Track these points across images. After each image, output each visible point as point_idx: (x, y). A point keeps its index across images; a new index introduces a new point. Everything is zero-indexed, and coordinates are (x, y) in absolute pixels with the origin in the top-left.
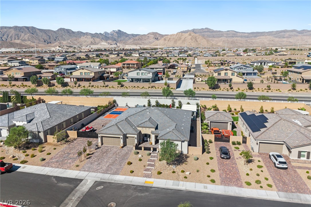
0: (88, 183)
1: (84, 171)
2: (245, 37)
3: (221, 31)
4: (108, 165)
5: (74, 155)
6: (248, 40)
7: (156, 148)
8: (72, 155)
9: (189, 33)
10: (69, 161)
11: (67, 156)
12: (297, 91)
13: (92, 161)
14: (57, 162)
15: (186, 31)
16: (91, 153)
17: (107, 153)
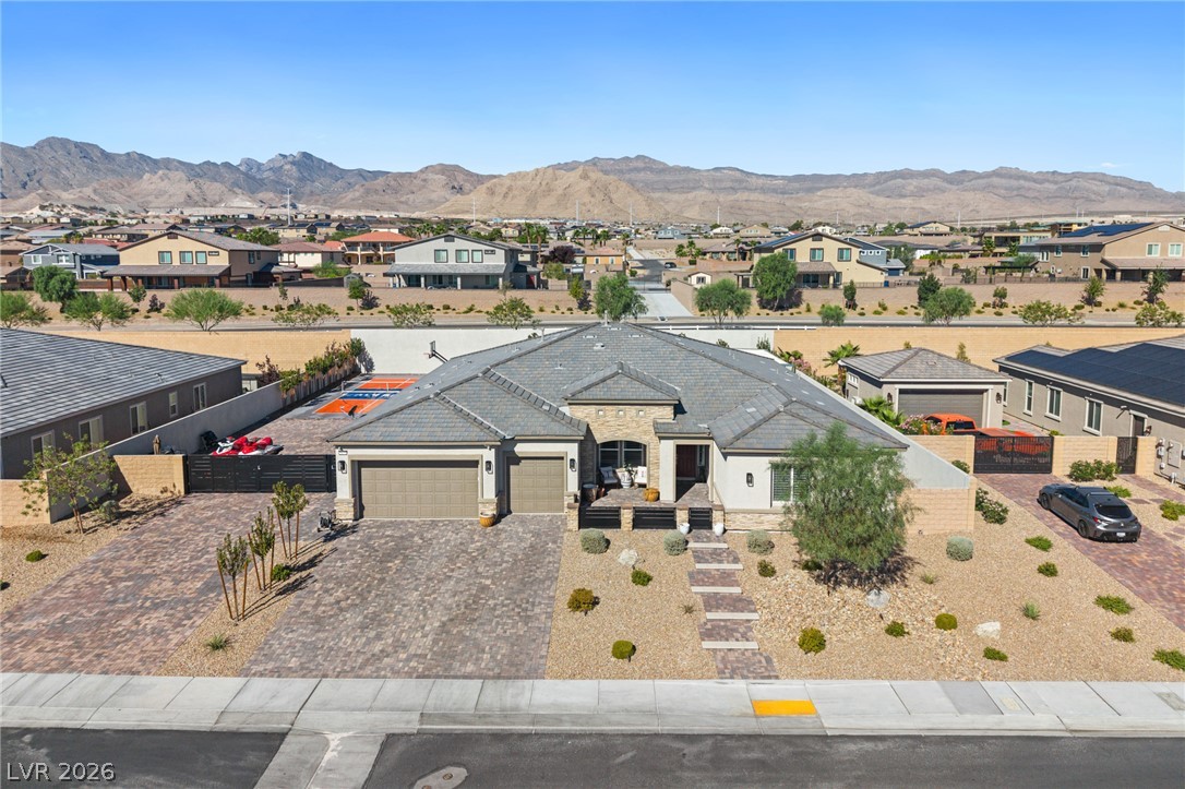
0: (329, 755)
1: (277, 673)
2: (775, 191)
3: (693, 169)
4: (437, 624)
5: (177, 582)
6: (788, 204)
7: (708, 512)
8: (168, 584)
9: (579, 171)
10: (151, 621)
11: (134, 593)
12: (1108, 310)
13: (316, 606)
14: (56, 632)
15: (566, 164)
16: (303, 559)
17: (406, 557)
